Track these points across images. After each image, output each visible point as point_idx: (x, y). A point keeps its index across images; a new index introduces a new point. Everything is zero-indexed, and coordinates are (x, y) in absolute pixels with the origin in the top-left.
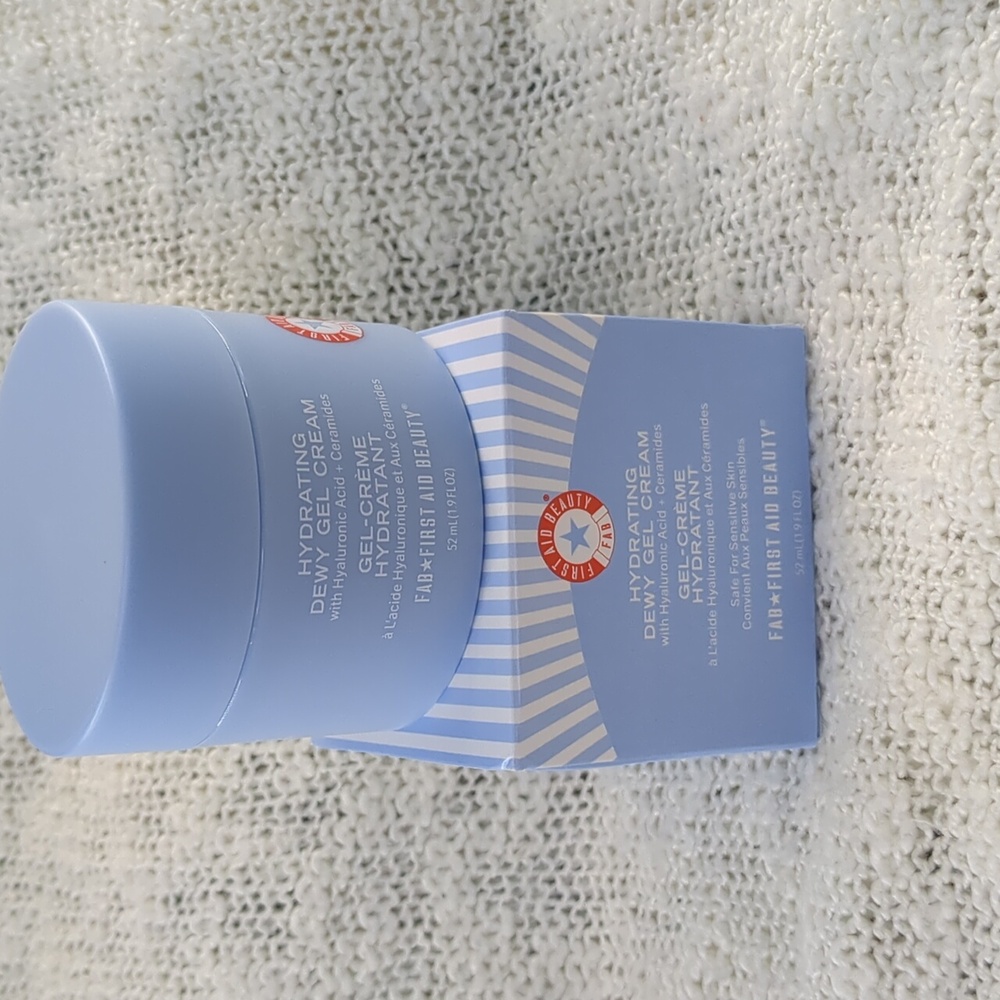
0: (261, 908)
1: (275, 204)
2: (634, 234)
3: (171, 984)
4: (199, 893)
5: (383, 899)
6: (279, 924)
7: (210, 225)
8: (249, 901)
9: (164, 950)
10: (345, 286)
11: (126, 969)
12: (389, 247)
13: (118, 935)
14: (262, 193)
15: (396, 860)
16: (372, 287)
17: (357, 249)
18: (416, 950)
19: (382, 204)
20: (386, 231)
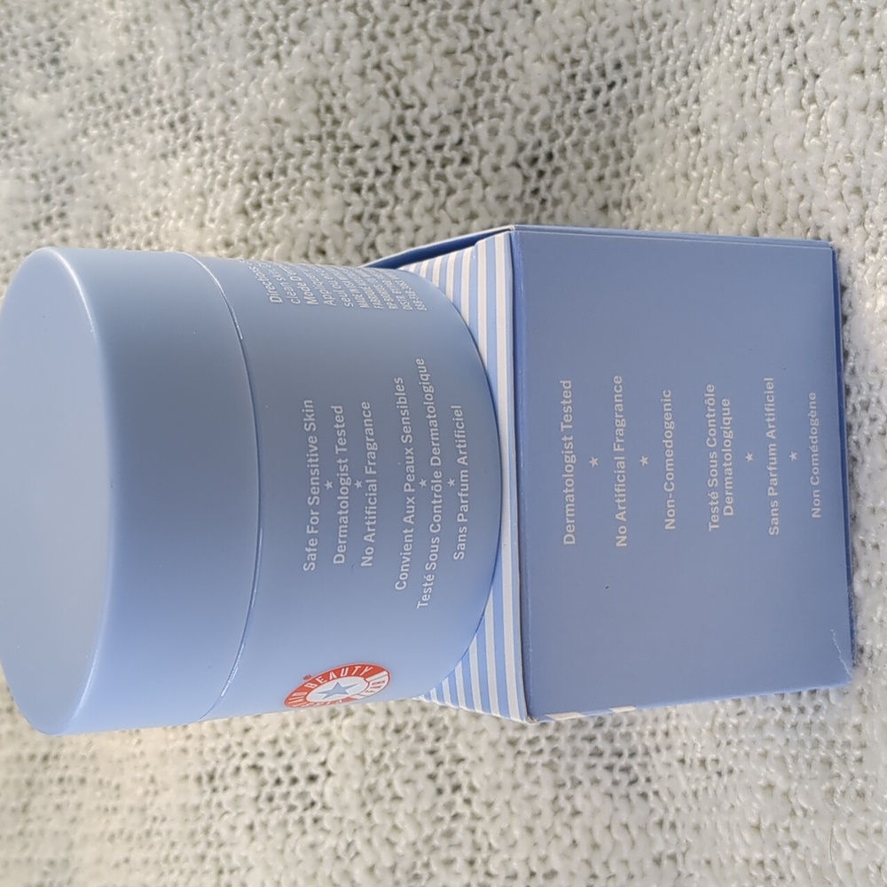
0: (294, 781)
1: (277, 57)
2: (646, 63)
3: (208, 865)
4: (231, 769)
5: (418, 766)
6: (314, 797)
7: (215, 86)
8: (281, 774)
9: (200, 829)
10: (347, 136)
11: (164, 853)
12: (392, 94)
13: (155, 819)
14: (264, 48)
15: (431, 725)
16: (375, 135)
17: (359, 96)
18: (456, 817)
19: (383, 49)
20: (388, 78)
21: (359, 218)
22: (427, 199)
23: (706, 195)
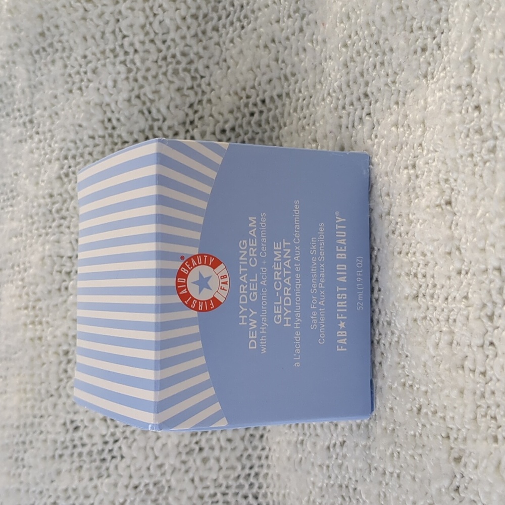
1: (80, 89)
2: (288, 100)
7: (47, 103)
10: (119, 136)
12: (146, 112)
14: (74, 83)
16: (135, 136)
17: (127, 114)
19: (141, 87)
20: (144, 103)
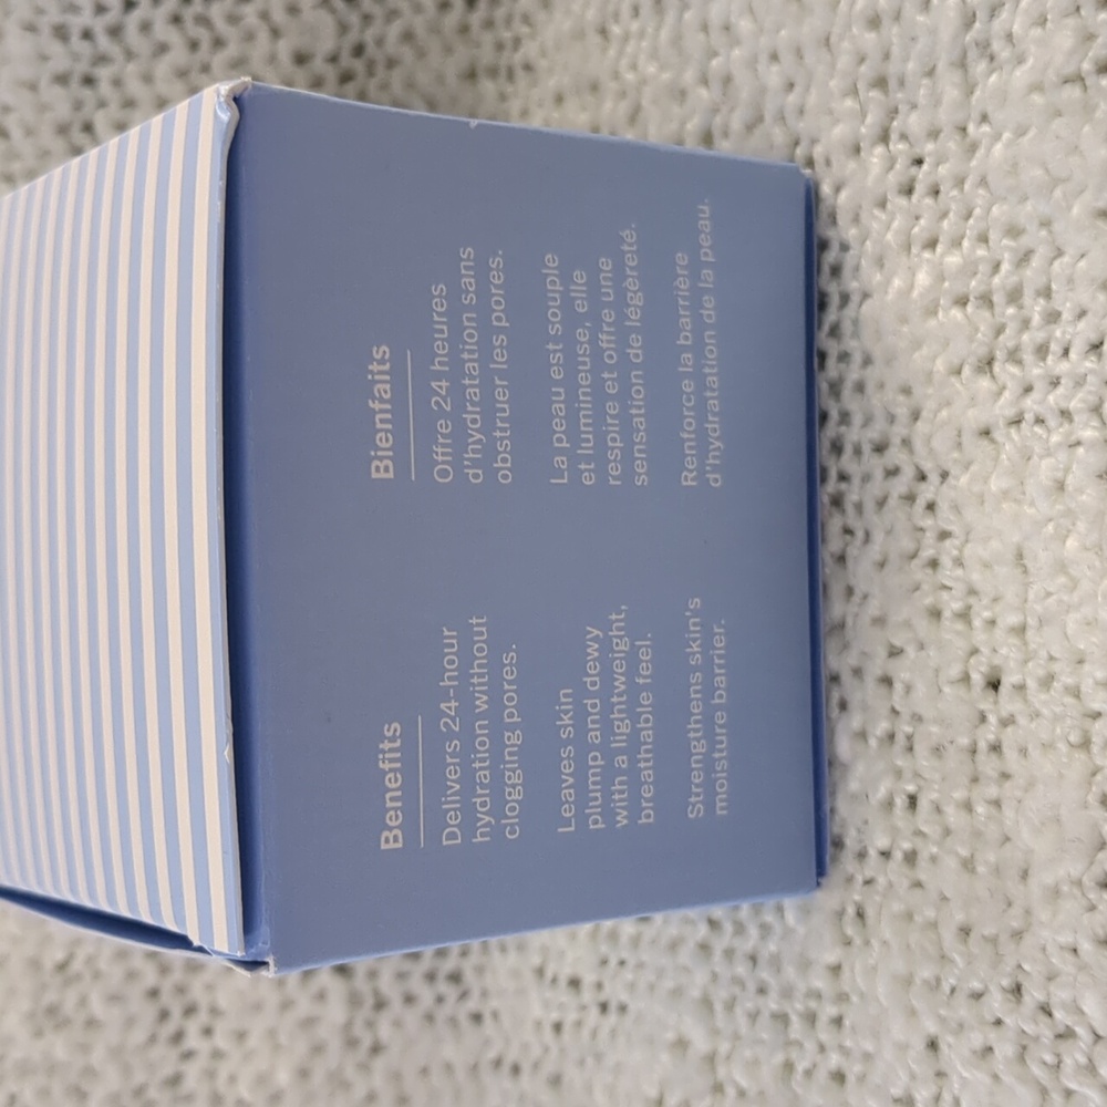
21: (62, 79)
22: (178, 55)
23: (634, 67)
